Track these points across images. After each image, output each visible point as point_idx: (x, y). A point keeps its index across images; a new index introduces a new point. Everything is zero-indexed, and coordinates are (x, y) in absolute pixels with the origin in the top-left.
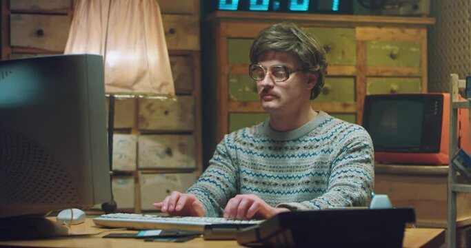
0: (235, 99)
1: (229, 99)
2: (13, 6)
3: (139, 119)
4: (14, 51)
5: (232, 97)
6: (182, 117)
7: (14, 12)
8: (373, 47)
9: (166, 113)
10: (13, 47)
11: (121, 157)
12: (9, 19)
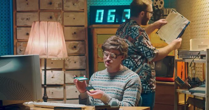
0: (100, 57)
1: (98, 57)
2: (18, 25)
3: (65, 65)
4: (19, 41)
5: (99, 56)
6: (81, 64)
7: (18, 27)
8: (153, 36)
9: (75, 62)
10: (18, 40)
11: (58, 79)
12: (16, 29)
